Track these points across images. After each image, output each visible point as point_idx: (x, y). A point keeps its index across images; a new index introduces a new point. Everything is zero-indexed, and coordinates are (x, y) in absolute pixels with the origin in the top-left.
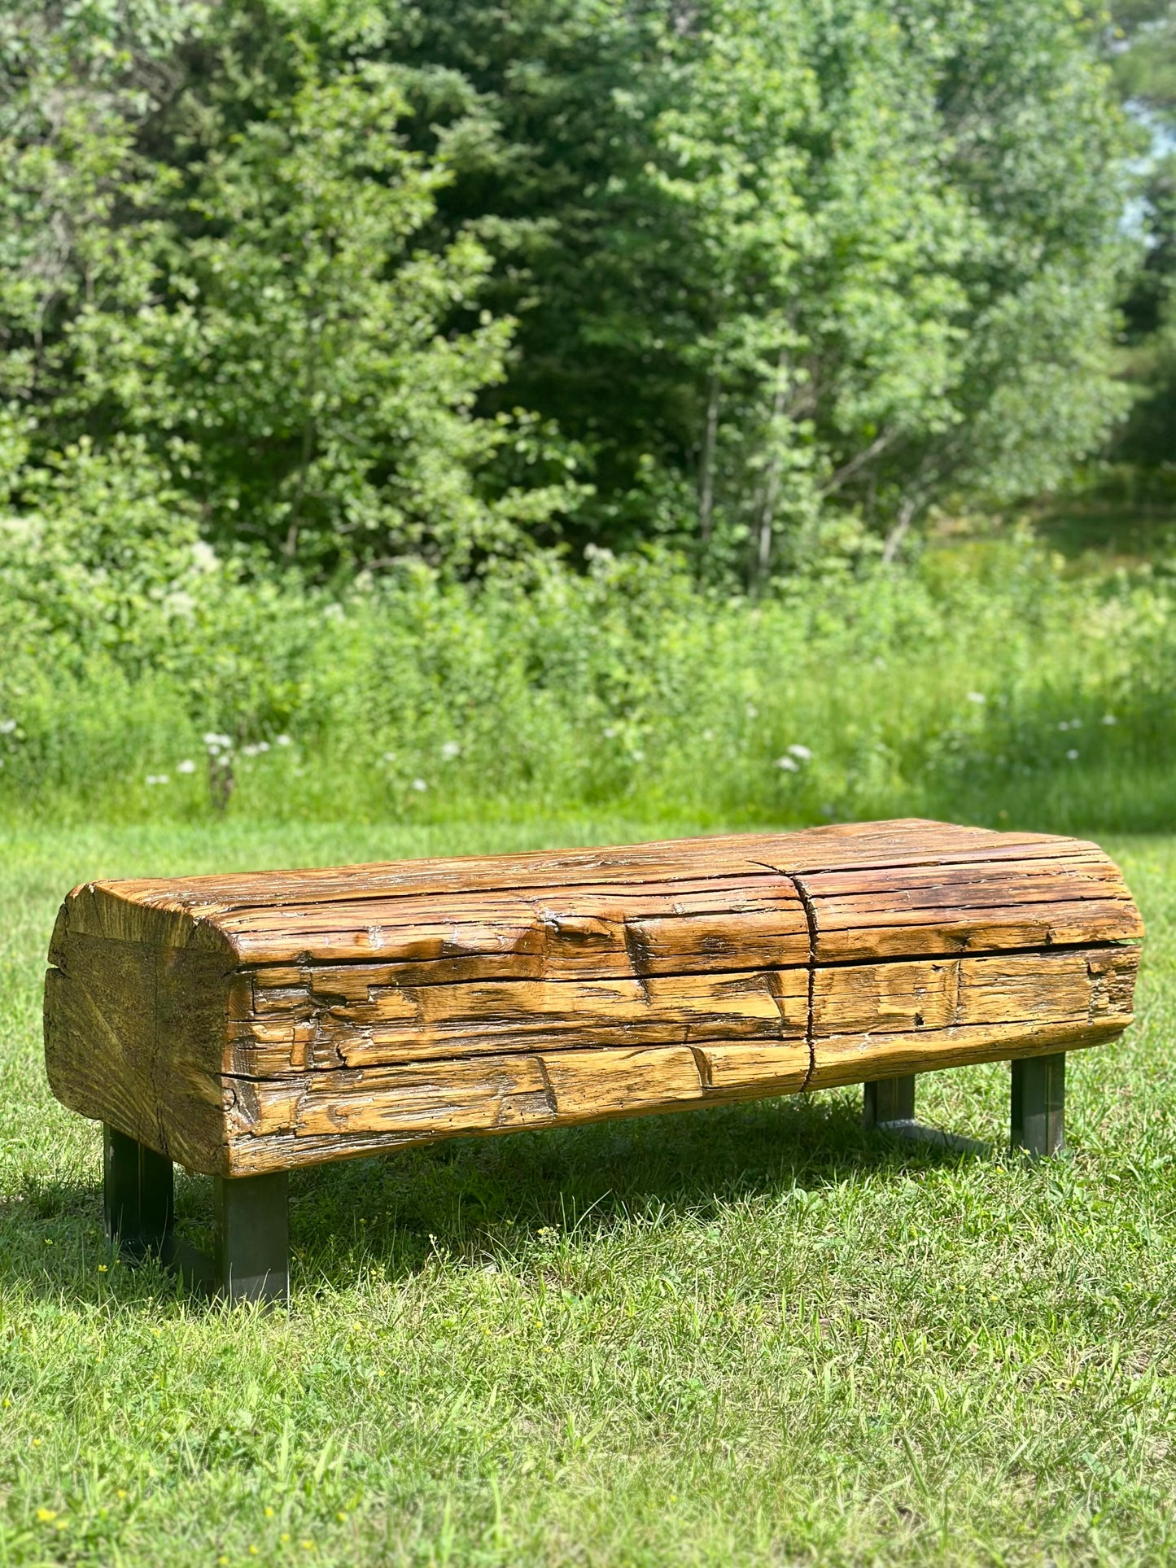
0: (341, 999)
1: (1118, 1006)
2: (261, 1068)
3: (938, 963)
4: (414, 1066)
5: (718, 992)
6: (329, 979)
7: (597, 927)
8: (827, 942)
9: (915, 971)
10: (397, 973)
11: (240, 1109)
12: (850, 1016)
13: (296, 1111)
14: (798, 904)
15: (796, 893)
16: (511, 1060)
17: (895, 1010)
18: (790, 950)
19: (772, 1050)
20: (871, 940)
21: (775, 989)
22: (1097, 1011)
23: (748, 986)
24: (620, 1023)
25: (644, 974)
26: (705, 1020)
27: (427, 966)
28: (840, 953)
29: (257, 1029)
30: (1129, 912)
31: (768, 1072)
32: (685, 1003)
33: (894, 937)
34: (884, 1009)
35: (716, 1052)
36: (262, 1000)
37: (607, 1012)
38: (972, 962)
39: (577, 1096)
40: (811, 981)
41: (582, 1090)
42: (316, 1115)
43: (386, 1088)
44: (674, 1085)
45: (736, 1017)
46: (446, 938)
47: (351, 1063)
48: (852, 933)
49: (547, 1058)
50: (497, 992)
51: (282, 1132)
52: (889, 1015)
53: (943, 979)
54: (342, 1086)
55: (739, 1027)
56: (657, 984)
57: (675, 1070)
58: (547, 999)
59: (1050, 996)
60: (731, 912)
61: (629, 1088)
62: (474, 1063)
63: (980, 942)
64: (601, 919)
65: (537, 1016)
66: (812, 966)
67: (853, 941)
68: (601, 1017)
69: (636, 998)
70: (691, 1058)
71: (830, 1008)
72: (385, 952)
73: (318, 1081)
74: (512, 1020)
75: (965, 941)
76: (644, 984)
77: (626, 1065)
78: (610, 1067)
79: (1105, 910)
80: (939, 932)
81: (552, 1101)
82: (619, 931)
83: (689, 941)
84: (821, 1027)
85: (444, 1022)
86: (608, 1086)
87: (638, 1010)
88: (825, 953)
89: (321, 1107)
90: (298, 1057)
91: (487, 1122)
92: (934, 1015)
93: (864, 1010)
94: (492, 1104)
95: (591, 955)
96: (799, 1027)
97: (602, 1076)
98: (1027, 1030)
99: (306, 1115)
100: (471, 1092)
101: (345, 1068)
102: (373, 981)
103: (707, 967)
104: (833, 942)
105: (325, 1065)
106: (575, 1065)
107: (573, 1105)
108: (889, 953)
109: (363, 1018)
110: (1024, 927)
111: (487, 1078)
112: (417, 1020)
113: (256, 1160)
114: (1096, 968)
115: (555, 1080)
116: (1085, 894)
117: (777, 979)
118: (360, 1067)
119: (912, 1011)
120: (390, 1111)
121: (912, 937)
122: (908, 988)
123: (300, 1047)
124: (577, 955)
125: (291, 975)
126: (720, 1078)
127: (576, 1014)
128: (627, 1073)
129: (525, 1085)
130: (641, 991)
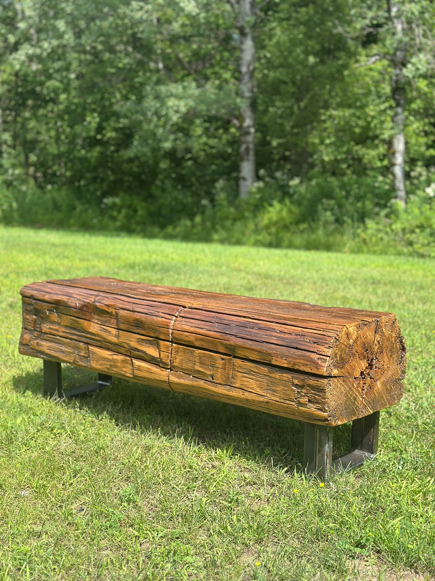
0: (41, 312)
3: (222, 356)
4: (58, 337)
5: (140, 341)
6: (37, 305)
7: (105, 308)
9: (211, 357)
10: (54, 308)
12: (185, 366)
13: (30, 340)
14: (172, 318)
15: (176, 314)
16: (81, 344)
17: (201, 369)
18: (163, 333)
19: (154, 369)
20: (192, 338)
21: (158, 346)
22: (300, 404)
23: (150, 343)
24: (111, 343)
26: (135, 351)
27: (62, 308)
31: (152, 376)
32: (128, 342)
33: (202, 340)
34: (197, 367)
35: (136, 363)
37: (106, 337)
38: (239, 362)
40: (172, 348)
41: (97, 361)
42: (34, 343)
43: (52, 341)
44: (124, 369)
45: (145, 353)
46: (65, 300)
47: (43, 331)
48: (185, 333)
49: (90, 347)
50: (76, 321)
51: (27, 345)
52: (199, 371)
53: (225, 364)
54: (41, 337)
55: (146, 357)
58: (91, 328)
59: (274, 388)
60: (147, 314)
61: (110, 366)
63: (240, 353)
64: (108, 306)
65: (88, 332)
66: (172, 342)
67: (186, 337)
68: (105, 339)
69: (115, 336)
70: (131, 362)
71: (177, 360)
73: (36, 334)
74: (79, 331)
75: (235, 351)
76: (118, 332)
77: (110, 357)
78: (106, 356)
79: (304, 356)
80: (221, 343)
81: (89, 361)
82: (114, 311)
83: (131, 320)
84: (174, 367)
85: (65, 327)
86: (105, 362)
87: (115, 340)
88: (177, 339)
89: (35, 341)
90: (33, 325)
91: (72, 361)
92: (220, 378)
93: (189, 366)
94: (74, 356)
96: (166, 364)
97: (104, 359)
98: (261, 399)
99: (32, 342)
100: (69, 350)
102: (48, 308)
103: (136, 331)
104: (178, 335)
105: (38, 329)
106: (96, 352)
107: (94, 364)
108: (200, 346)
109: (47, 319)
110: (259, 352)
111: (73, 348)
112: (59, 324)
114: (297, 382)
115: (91, 355)
117: (159, 343)
118: (46, 333)
119: (209, 373)
120: (50, 348)
121: (211, 342)
122: (209, 363)
123: (33, 323)
124: (101, 316)
125: (29, 301)
126: (137, 373)
127: (98, 335)
128: (110, 360)
129: (83, 353)
130: (117, 334)
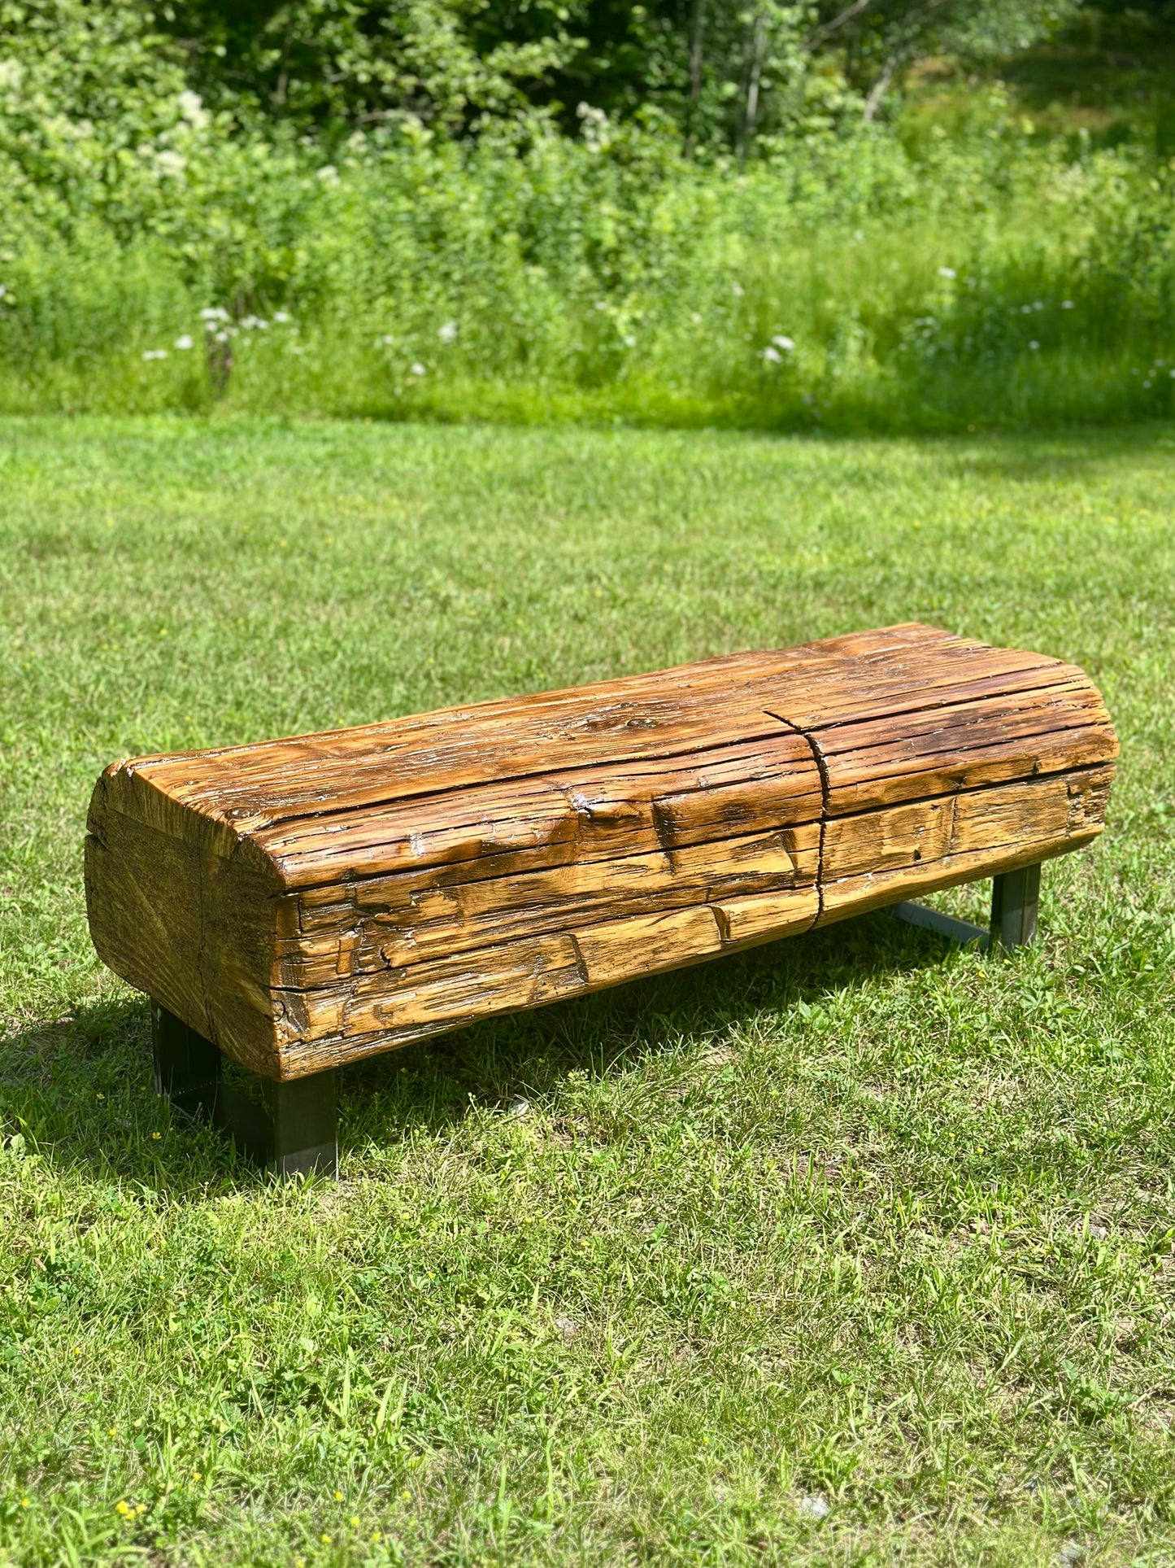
0: (385, 908)
1: (1091, 818)
2: (307, 981)
3: (936, 802)
4: (456, 958)
5: (737, 855)
6: (372, 892)
7: (627, 810)
8: (838, 797)
9: (915, 812)
10: (437, 877)
11: (290, 1020)
12: (856, 860)
13: (343, 1015)
14: (812, 764)
15: (810, 753)
16: (545, 940)
17: (897, 850)
18: (804, 808)
19: (785, 899)
20: (878, 791)
21: (789, 844)
22: (1073, 826)
23: (764, 845)
24: (647, 893)
25: (670, 847)
26: (724, 881)
27: (466, 866)
28: (849, 805)
29: (304, 944)
30: (1107, 735)
31: (781, 921)
32: (707, 869)
33: (898, 785)
34: (887, 850)
35: (734, 908)
36: (310, 920)
37: (635, 885)
38: (967, 798)
39: (606, 965)
40: (822, 833)
41: (611, 960)
42: (363, 1017)
43: (430, 981)
44: (695, 942)
45: (754, 875)
46: (483, 838)
47: (395, 964)
48: (860, 787)
49: (578, 934)
50: (533, 882)
51: (329, 1035)
52: (890, 855)
53: (941, 816)
54: (386, 986)
55: (756, 884)
56: (682, 855)
57: (697, 929)
58: (580, 881)
59: (1033, 819)
60: (752, 779)
61: (655, 952)
62: (510, 948)
63: (975, 779)
64: (630, 801)
65: (570, 898)
66: (822, 820)
67: (861, 794)
68: (630, 891)
69: (662, 870)
70: (712, 916)
71: (839, 855)
72: (427, 859)
73: (363, 984)
74: (546, 905)
75: (961, 780)
76: (670, 857)
77: (652, 931)
78: (637, 935)
79: (1086, 737)
80: (939, 776)
81: (584, 972)
82: (647, 809)
83: (712, 812)
84: (830, 874)
85: (481, 916)
86: (635, 952)
87: (665, 880)
88: (836, 808)
89: (367, 1009)
90: (344, 965)
91: (523, 1000)
92: (931, 848)
93: (869, 853)
94: (528, 984)
95: (620, 835)
96: (811, 876)
97: (630, 944)
98: (1012, 851)
99: (353, 1017)
100: (509, 975)
101: (389, 968)
102: (415, 887)
103: (728, 833)
104: (843, 796)
105: (371, 968)
106: (605, 937)
107: (602, 973)
108: (894, 800)
109: (405, 919)
110: (1013, 761)
111: (523, 961)
112: (457, 917)
113: (306, 1064)
114: (1075, 789)
115: (587, 954)
116: (1070, 723)
117: (792, 836)
118: (404, 966)
119: (911, 849)
120: (434, 1003)
121: (914, 782)
122: (909, 828)
123: (346, 956)
124: (609, 837)
125: (337, 892)
126: (737, 932)
127: (606, 891)
128: (653, 938)
129: (559, 962)
130: (667, 862)
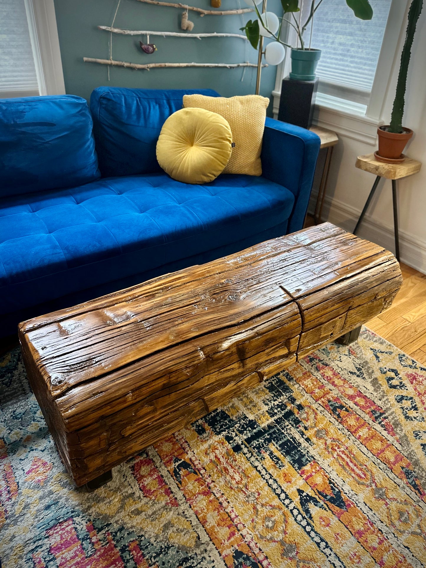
0: (121, 420)
2: (86, 455)
3: (340, 316)
4: (154, 423)
5: (268, 354)
6: (114, 419)
7: (227, 353)
8: (307, 326)
9: (334, 321)
10: (145, 402)
11: (79, 468)
12: (311, 342)
13: (105, 459)
16: (192, 404)
17: (325, 335)
20: (322, 319)
23: (279, 347)
24: (233, 376)
25: (242, 359)
28: (311, 327)
29: (82, 445)
32: (257, 362)
33: (329, 316)
34: (321, 336)
35: (265, 369)
36: (84, 437)
37: (229, 375)
38: (351, 312)
39: (216, 404)
41: (218, 402)
42: (113, 457)
44: (250, 385)
45: (274, 358)
49: (206, 398)
50: (186, 390)
51: (98, 468)
53: (341, 320)
55: (274, 360)
56: (247, 361)
57: (251, 381)
58: (206, 381)
59: (371, 312)
60: (276, 328)
61: (235, 393)
62: (178, 412)
63: (355, 305)
64: (228, 349)
65: (202, 388)
67: (316, 322)
68: (226, 378)
69: (239, 367)
70: (257, 375)
71: (305, 342)
73: (112, 447)
75: (350, 306)
76: (242, 362)
77: (234, 387)
78: (228, 390)
79: (394, 282)
80: (343, 308)
81: (207, 409)
83: (260, 344)
84: (301, 348)
86: (227, 396)
87: (240, 370)
89: (114, 454)
90: (103, 444)
91: (182, 427)
92: (337, 330)
94: (185, 421)
95: (223, 361)
96: (294, 352)
97: (226, 394)
99: (108, 459)
100: (177, 421)
101: (124, 437)
102: (134, 410)
103: (266, 348)
105: (116, 440)
106: (215, 396)
107: (214, 407)
108: (327, 320)
109: (131, 420)
110: (370, 297)
112: (154, 410)
113: (88, 479)
114: (386, 299)
115: (208, 403)
118: (131, 434)
121: (335, 312)
122: (330, 327)
123: (103, 441)
124: (218, 364)
125: (96, 425)
128: (235, 389)
129: (197, 409)
130: (241, 365)
